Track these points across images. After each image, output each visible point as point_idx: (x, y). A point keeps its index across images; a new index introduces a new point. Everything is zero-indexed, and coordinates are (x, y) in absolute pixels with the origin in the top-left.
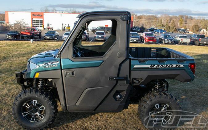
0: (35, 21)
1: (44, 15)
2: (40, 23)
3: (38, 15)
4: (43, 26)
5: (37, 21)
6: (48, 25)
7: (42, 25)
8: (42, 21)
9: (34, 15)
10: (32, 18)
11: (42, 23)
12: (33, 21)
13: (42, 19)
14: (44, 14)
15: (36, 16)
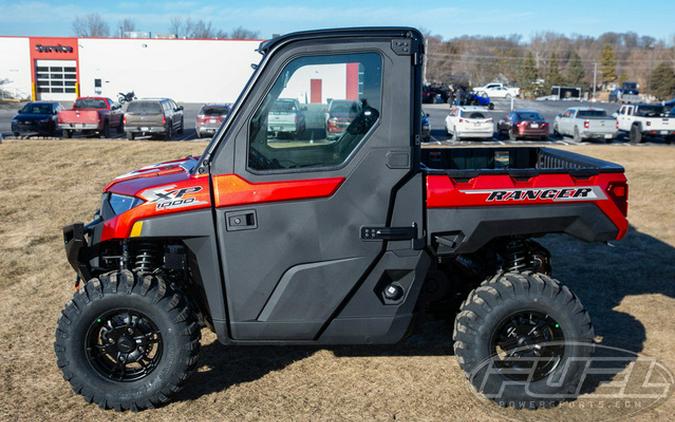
0: (46, 69)
1: (80, 48)
2: (67, 76)
3: (58, 49)
4: (76, 87)
5: (53, 69)
6: (98, 83)
7: (73, 84)
8: (73, 69)
9: (41, 48)
10: (34, 61)
11: (74, 77)
12: (38, 69)
13: (72, 64)
14: (81, 41)
15: (47, 50)
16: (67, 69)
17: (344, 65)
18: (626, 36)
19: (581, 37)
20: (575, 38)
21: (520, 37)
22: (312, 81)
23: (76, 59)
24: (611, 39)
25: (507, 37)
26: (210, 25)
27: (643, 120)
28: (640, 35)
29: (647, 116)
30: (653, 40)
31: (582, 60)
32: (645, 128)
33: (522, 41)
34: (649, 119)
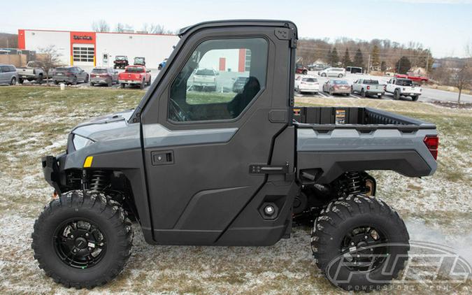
0: (78, 49)
1: (96, 38)
2: (89, 53)
3: (85, 38)
4: (94, 59)
5: (82, 49)
6: (105, 57)
7: (92, 57)
8: (93, 49)
9: (76, 37)
10: (72, 44)
11: (93, 53)
12: (74, 48)
13: (92, 46)
14: (97, 35)
15: (79, 38)
16: (89, 49)
17: (238, 50)
18: (385, 41)
19: (361, 40)
20: (358, 41)
21: (329, 39)
22: (220, 59)
23: (95, 44)
24: (376, 43)
25: (322, 40)
26: (163, 27)
27: (402, 87)
28: (392, 41)
29: (403, 85)
30: (398, 44)
31: (362, 52)
32: (402, 91)
33: (329, 42)
34: (405, 87)
